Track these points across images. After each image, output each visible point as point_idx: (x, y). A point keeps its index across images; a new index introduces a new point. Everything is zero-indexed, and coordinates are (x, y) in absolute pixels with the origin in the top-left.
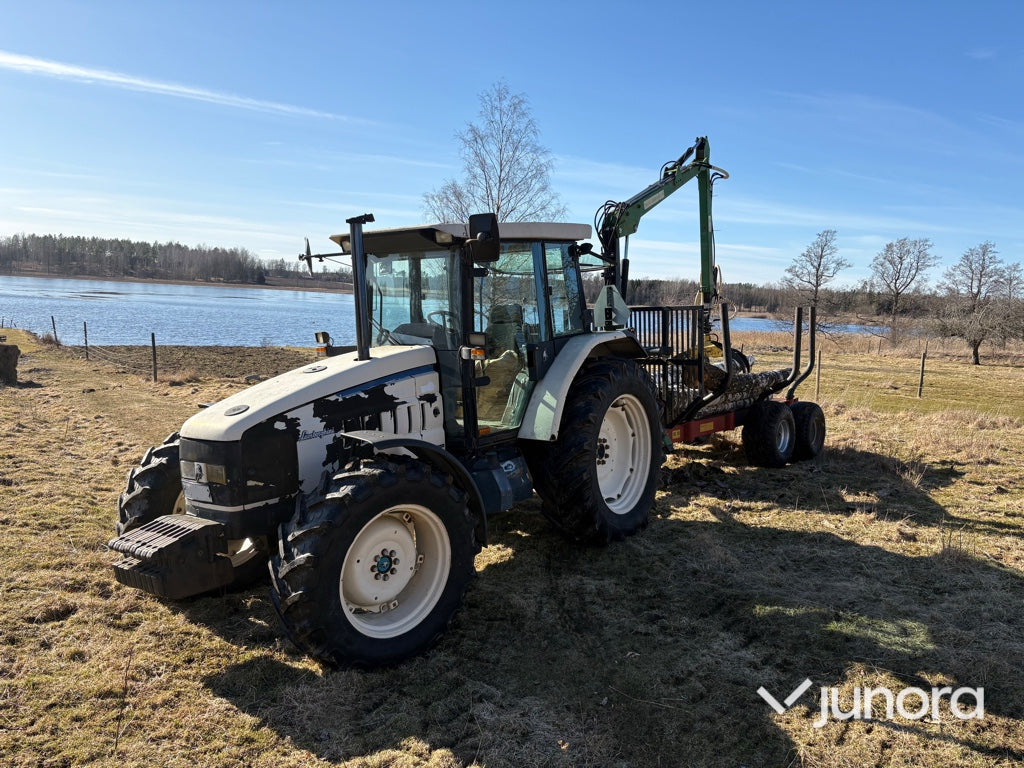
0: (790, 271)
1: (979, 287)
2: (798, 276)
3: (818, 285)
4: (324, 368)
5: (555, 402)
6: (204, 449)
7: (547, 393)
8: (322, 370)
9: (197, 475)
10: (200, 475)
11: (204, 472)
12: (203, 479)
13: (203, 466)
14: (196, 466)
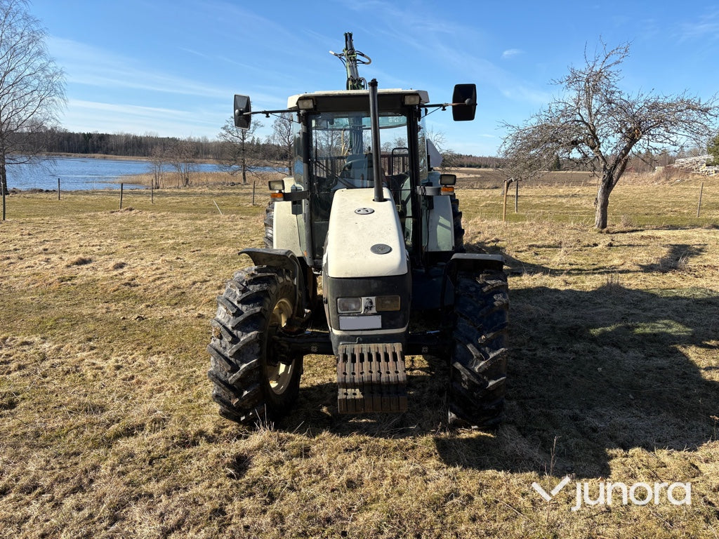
0: (224, 128)
1: (332, 141)
2: (230, 132)
3: (244, 139)
4: (371, 209)
5: (449, 224)
6: (375, 285)
7: (441, 217)
8: (374, 211)
9: (366, 308)
10: (371, 307)
11: (374, 304)
12: (374, 310)
13: (373, 299)
14: (364, 300)
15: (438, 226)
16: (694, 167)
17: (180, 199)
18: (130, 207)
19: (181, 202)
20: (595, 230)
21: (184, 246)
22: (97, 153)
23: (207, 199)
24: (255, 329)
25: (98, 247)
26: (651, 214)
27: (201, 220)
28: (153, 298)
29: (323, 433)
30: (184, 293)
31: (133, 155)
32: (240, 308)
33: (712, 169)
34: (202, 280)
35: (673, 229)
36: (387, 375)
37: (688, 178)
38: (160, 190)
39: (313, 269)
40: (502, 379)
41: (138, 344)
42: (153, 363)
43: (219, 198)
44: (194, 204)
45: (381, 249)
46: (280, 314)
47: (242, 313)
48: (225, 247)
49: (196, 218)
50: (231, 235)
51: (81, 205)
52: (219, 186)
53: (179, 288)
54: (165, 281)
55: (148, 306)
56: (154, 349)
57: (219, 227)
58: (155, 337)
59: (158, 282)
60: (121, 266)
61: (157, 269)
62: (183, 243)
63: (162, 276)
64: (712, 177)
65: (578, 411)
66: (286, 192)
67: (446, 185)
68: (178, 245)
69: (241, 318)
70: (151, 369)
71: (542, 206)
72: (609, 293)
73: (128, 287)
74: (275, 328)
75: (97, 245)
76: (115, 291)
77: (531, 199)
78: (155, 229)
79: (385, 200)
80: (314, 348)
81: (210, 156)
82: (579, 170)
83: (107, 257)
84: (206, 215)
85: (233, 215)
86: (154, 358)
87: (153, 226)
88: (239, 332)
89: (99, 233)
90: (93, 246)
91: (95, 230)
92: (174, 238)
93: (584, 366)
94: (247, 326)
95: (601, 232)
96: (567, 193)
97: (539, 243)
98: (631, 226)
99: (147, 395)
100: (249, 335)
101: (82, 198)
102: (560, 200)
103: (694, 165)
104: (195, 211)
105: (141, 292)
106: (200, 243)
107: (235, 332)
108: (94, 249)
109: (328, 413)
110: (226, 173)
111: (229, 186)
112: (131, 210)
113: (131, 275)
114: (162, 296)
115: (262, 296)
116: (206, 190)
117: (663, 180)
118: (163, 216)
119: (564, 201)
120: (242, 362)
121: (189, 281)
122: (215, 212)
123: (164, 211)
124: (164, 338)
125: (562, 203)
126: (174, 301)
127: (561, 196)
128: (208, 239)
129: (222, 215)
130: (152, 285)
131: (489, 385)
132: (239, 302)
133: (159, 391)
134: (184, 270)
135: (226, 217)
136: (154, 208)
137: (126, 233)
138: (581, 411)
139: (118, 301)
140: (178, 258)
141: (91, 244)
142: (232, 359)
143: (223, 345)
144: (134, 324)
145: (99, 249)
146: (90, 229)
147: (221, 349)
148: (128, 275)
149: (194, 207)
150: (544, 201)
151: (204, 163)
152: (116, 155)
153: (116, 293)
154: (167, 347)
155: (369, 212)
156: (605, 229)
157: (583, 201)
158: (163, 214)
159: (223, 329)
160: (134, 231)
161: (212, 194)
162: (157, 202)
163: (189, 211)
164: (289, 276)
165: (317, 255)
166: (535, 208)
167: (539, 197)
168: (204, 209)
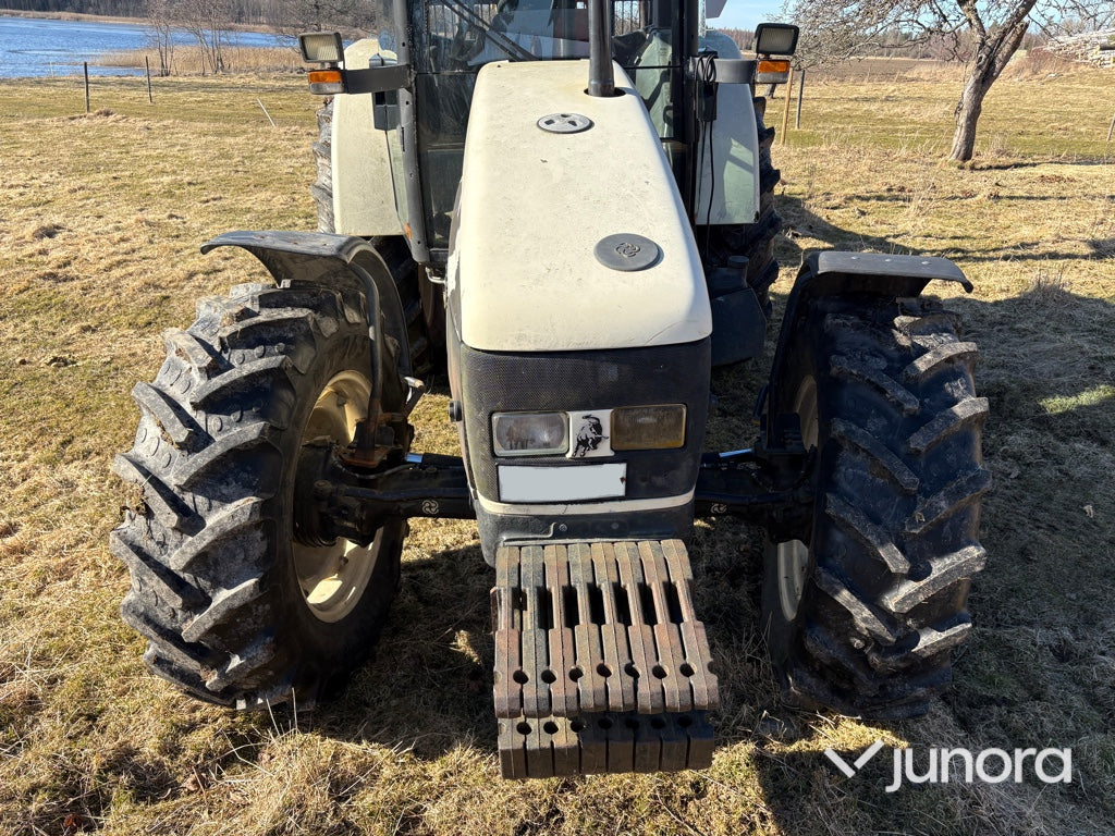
4: (583, 118)
5: (749, 156)
6: (611, 373)
7: (734, 143)
8: (591, 125)
9: (582, 443)
10: (596, 443)
11: (607, 431)
12: (604, 450)
13: (605, 416)
14: (576, 421)
15: (729, 164)
16: (1079, 52)
17: (203, 96)
18: (105, 108)
19: (205, 101)
20: (951, 164)
21: (192, 188)
22: (64, 10)
23: (252, 97)
24: (247, 488)
25: (22, 190)
26: (1028, 134)
27: (235, 135)
28: (101, 310)
29: (457, 751)
30: (166, 298)
31: (128, 15)
32: (202, 423)
33: (1109, 55)
34: (209, 269)
35: (1087, 163)
36: (656, 682)
37: (1068, 70)
38: (169, 78)
39: (427, 270)
40: (959, 628)
41: (42, 432)
42: (69, 485)
43: (274, 95)
44: (227, 106)
45: (628, 253)
46: (341, 405)
47: (208, 440)
48: (269, 193)
49: (227, 133)
50: (285, 167)
51: (21, 105)
52: (277, 74)
53: (156, 287)
54: (131, 269)
55: (85, 329)
56: (78, 446)
57: (264, 151)
58: (84, 411)
59: (116, 273)
60: (50, 232)
61: (123, 240)
62: (190, 184)
63: (128, 258)
64: (1108, 69)
65: (1067, 634)
66: (348, 68)
67: (767, 54)
68: (180, 186)
69: (203, 458)
70: (57, 502)
71: (836, 116)
72: (1042, 306)
73: (51, 282)
74: (322, 453)
75: (18, 186)
76: (21, 292)
77: (815, 104)
78: (144, 152)
79: (619, 92)
80: (430, 505)
81: (261, 19)
82: (882, 55)
83: (32, 210)
84: (245, 126)
85: (293, 128)
86: (70, 471)
87: (142, 145)
88: (200, 499)
89: (34, 160)
90: (11, 187)
91: (28, 153)
92: (174, 172)
93: (1050, 499)
94: (223, 480)
95: (961, 168)
96: (874, 94)
97: (861, 190)
98: (1009, 155)
99: (30, 583)
100: (231, 508)
101: (26, 93)
102: (866, 106)
103: (1079, 48)
104: (227, 118)
105: (75, 295)
106: (224, 184)
107: (188, 498)
108: (12, 193)
109: (470, 652)
110: (289, 50)
111: (295, 73)
112: (107, 114)
113: (63, 254)
114: (119, 306)
115: (268, 386)
116: (253, 80)
117: (1027, 73)
118: (166, 127)
119: (874, 107)
120: (217, 584)
121: (180, 272)
122: (262, 121)
123: (169, 118)
124: (102, 416)
125: (868, 112)
126: (144, 318)
127: (866, 100)
128: (240, 174)
129: (274, 128)
130: (103, 278)
131: (920, 646)
132: (196, 406)
133: (64, 573)
134: (178, 244)
135: (282, 130)
136: (154, 111)
137: (87, 159)
138: (1074, 630)
139: (23, 316)
140: (171, 216)
141: (7, 184)
142: (187, 577)
143: (158, 536)
144: (45, 376)
145: (21, 194)
146: (20, 152)
147: (151, 547)
148: (57, 255)
149: (227, 111)
150: (839, 108)
151: (252, 31)
152: (97, 14)
153: (24, 296)
154: (107, 438)
155: (580, 125)
156: (969, 163)
157: (907, 109)
158: (165, 123)
159: (151, 492)
160: (102, 156)
161: (263, 88)
162: (162, 100)
163: (216, 118)
164: (358, 309)
165: (437, 236)
166: (825, 121)
167: (827, 100)
168: (244, 115)
